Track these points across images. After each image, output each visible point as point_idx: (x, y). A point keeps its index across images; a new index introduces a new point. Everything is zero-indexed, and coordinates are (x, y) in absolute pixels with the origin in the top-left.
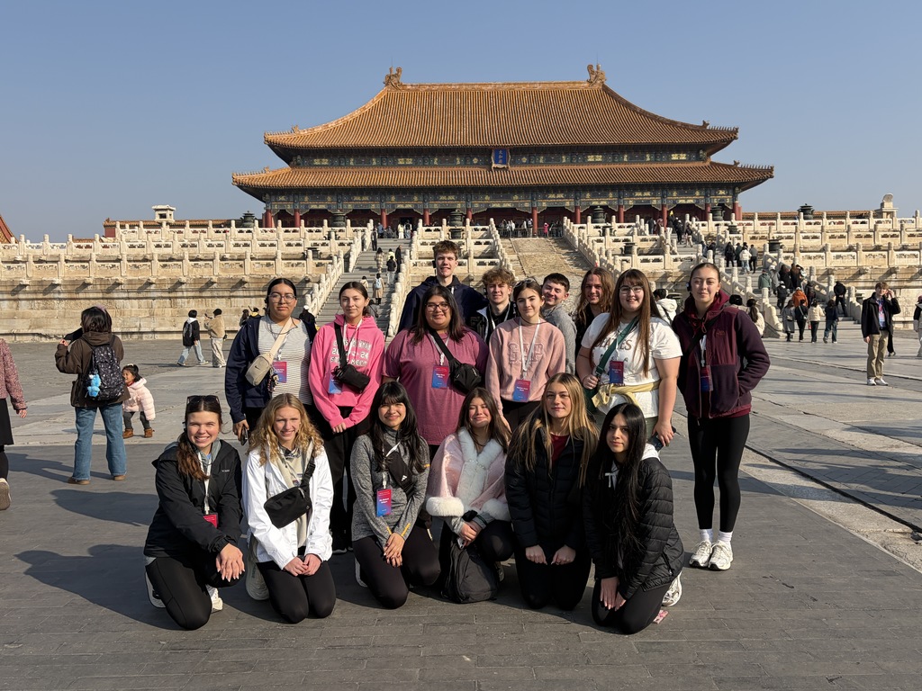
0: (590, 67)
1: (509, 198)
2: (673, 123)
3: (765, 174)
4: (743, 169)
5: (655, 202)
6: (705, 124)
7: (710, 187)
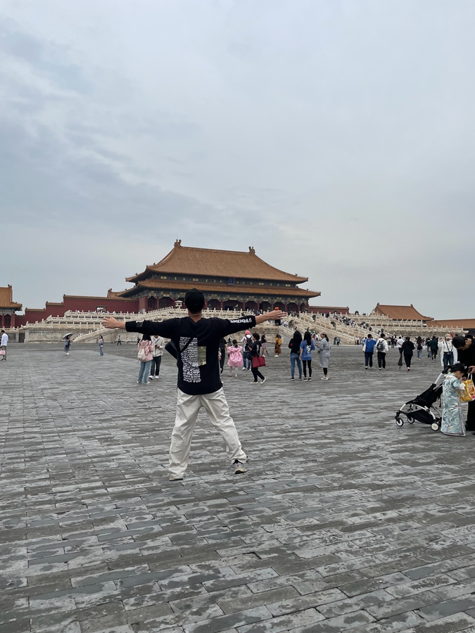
0: (250, 247)
1: (236, 297)
2: (284, 273)
3: (319, 294)
4: (310, 292)
5: (283, 301)
6: (296, 275)
7: (300, 297)
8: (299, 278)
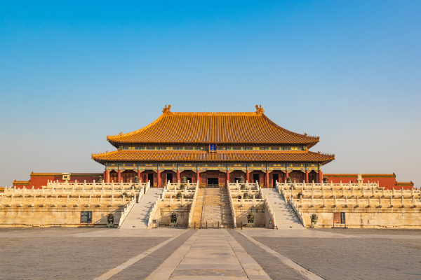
0: (257, 106)
1: (216, 166)
2: (292, 133)
3: (331, 158)
4: (322, 155)
5: (283, 169)
6: (306, 134)
7: (307, 163)
8: (310, 138)
